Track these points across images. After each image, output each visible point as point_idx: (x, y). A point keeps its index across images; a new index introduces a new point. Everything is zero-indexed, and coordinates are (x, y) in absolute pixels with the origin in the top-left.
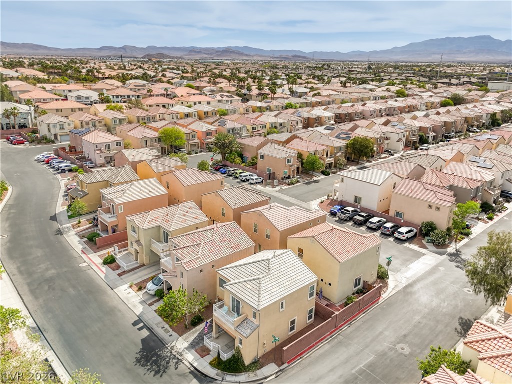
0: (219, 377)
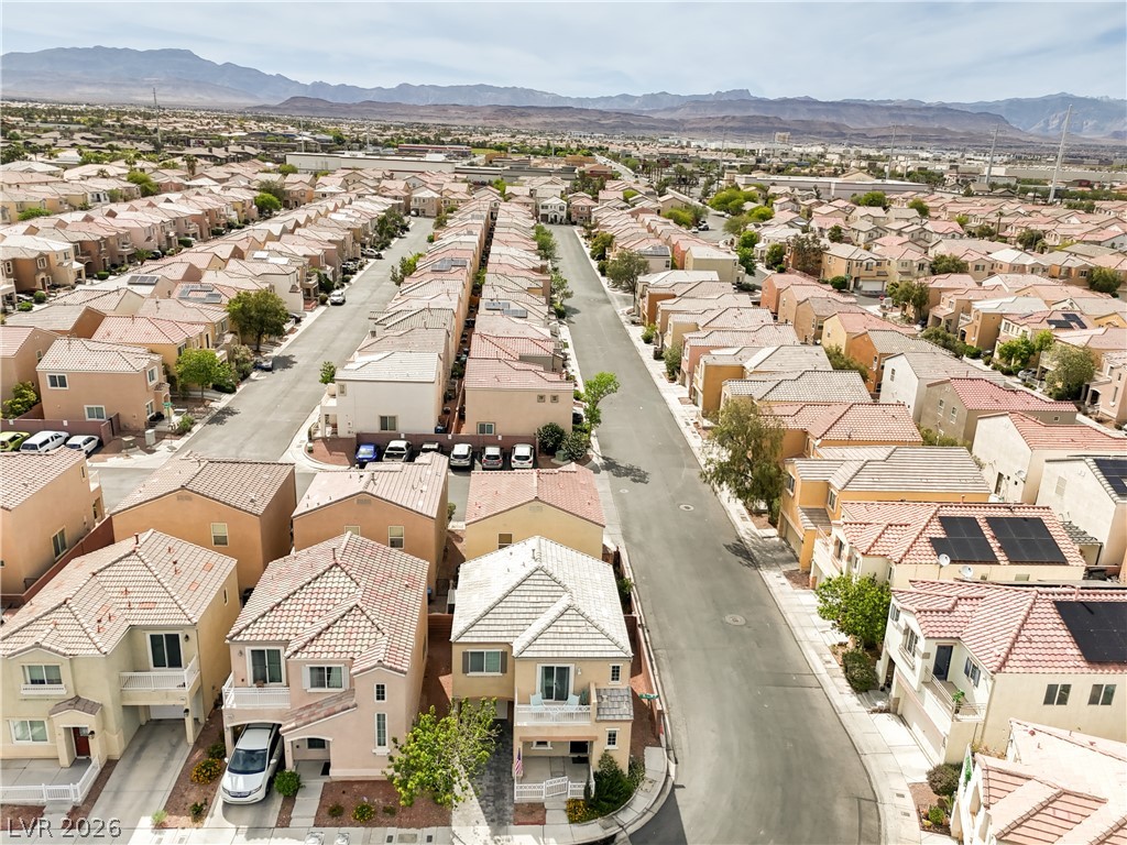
0: (611, 829)
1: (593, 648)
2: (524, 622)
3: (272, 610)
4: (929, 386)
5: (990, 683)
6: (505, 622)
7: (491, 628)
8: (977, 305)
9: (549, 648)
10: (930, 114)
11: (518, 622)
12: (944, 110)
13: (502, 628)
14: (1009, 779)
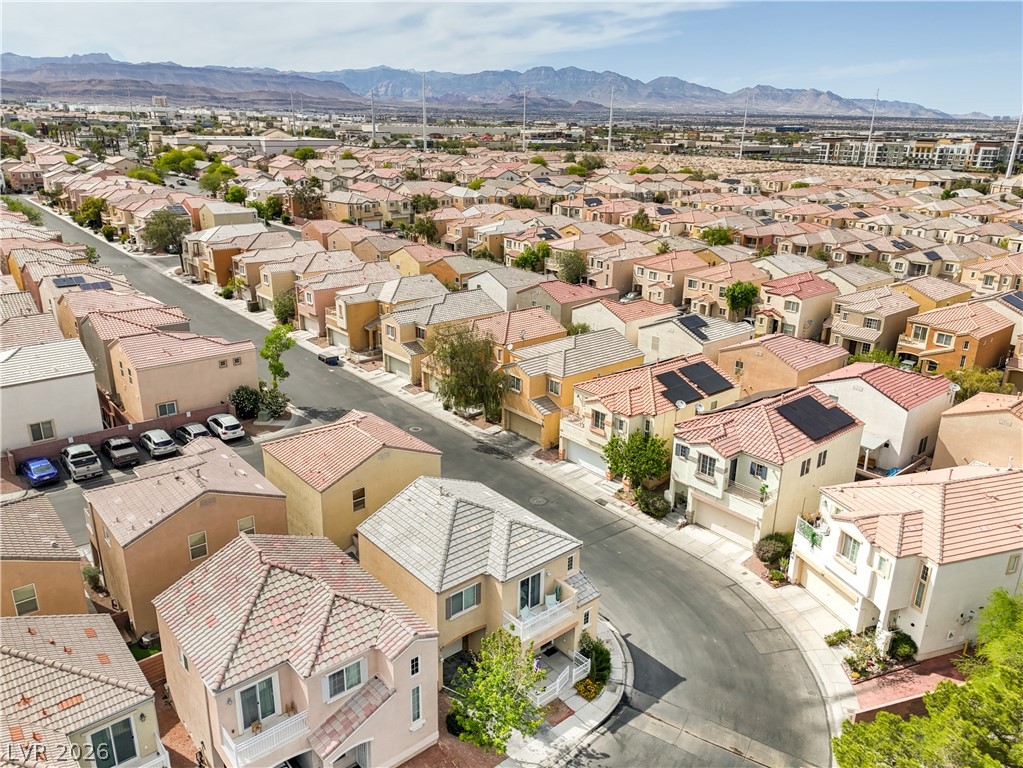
0: (618, 691)
1: (552, 549)
2: (481, 550)
3: (240, 639)
4: (518, 293)
5: (778, 473)
6: (467, 557)
7: (460, 567)
8: (481, 230)
9: (522, 563)
10: (287, 81)
11: (477, 553)
12: (297, 78)
13: (469, 563)
14: (870, 521)
